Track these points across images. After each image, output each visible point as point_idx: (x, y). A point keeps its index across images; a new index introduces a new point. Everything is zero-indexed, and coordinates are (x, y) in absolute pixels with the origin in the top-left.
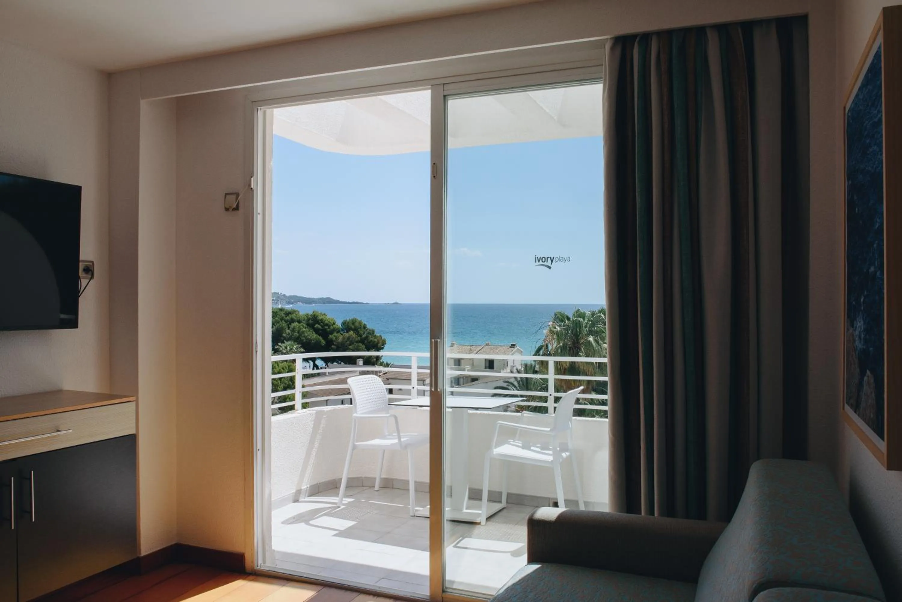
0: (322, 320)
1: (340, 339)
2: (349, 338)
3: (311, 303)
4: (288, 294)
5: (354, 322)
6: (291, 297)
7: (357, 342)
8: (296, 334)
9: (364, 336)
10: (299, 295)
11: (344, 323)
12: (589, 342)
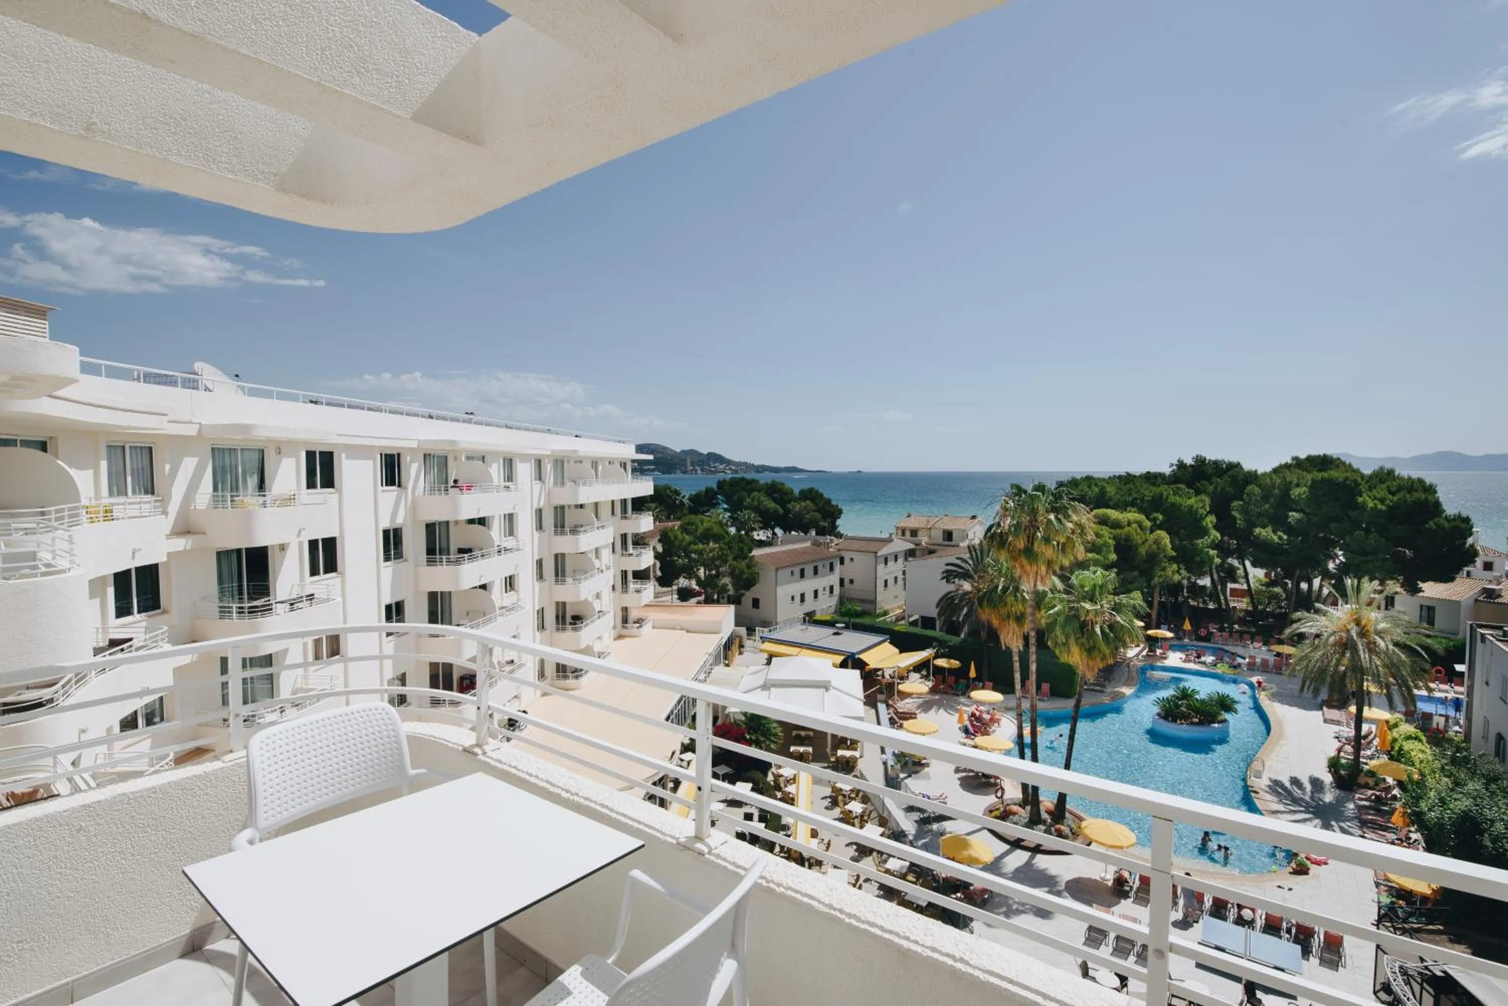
0: (780, 490)
1: (798, 507)
2: (805, 508)
3: (777, 472)
4: (756, 464)
5: (811, 490)
6: (758, 467)
7: (814, 511)
8: (756, 503)
9: (820, 505)
10: (766, 464)
11: (802, 492)
12: (1050, 521)
